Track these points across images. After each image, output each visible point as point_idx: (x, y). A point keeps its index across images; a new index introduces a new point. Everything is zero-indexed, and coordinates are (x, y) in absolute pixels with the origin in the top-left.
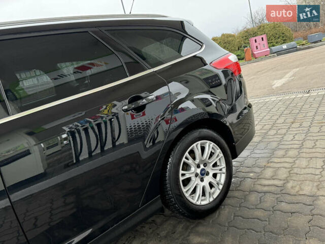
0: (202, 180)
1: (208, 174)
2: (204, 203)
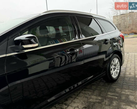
1: (115, 69)
2: (114, 77)
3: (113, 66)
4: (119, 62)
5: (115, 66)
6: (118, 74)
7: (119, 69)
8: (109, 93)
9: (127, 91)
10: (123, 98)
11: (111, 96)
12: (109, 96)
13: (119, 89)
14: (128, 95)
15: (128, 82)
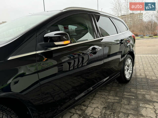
0: (127, 71)
2: (128, 78)
3: (126, 66)
4: (131, 63)
6: (131, 74)
8: (125, 93)
9: (142, 91)
10: (140, 97)
11: (128, 96)
12: (126, 96)
13: (133, 89)
14: (144, 95)
15: (140, 83)
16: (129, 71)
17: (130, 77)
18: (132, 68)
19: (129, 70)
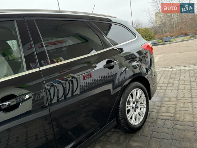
1: (138, 108)
2: (136, 124)
3: (131, 104)
4: (143, 95)
5: (137, 102)
6: (144, 115)
7: (145, 106)
16: (138, 110)
17: (141, 120)
18: (145, 103)
19: (139, 108)
